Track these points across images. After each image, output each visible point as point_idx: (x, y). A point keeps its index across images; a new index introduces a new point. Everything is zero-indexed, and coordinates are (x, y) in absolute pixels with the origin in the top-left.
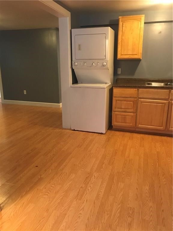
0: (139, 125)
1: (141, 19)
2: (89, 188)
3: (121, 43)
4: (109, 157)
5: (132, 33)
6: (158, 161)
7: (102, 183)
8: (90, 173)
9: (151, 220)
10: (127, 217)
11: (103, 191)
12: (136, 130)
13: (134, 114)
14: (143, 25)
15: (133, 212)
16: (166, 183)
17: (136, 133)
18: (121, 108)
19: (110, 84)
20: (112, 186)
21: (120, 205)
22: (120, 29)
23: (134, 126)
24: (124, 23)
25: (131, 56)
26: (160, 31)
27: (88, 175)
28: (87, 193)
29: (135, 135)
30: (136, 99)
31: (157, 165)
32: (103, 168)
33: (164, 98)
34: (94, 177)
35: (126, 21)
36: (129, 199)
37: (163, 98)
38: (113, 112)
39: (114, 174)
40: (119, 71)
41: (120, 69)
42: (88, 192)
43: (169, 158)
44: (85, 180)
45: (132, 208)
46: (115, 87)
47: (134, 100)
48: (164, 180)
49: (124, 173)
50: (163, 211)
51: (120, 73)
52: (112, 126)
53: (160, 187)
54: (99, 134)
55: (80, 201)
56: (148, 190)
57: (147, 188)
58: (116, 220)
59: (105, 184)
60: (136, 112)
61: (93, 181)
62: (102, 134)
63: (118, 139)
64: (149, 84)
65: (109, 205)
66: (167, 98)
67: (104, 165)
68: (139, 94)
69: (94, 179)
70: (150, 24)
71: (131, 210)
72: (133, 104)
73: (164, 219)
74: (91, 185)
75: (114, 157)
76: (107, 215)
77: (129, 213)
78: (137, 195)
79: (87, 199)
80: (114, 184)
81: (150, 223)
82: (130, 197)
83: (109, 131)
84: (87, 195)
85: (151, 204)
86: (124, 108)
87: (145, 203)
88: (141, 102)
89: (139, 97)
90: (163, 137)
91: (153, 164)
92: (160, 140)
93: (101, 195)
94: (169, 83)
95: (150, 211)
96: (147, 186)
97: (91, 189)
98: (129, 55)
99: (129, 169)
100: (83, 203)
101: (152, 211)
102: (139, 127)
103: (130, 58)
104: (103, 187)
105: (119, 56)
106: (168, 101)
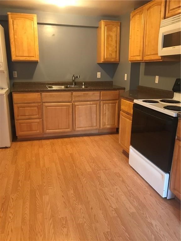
0: (47, 131)
1: (33, 18)
2: (11, 215)
3: (14, 43)
4: (23, 172)
5: (25, 33)
6: (74, 162)
7: (23, 203)
8: (5, 197)
9: (85, 222)
10: (62, 228)
11: (27, 212)
12: (44, 136)
13: (40, 120)
14: (36, 25)
15: (66, 221)
16: (87, 182)
17: (44, 139)
18: (25, 116)
19: (8, 89)
20: (37, 202)
21: (51, 219)
22: (10, 26)
23: (42, 132)
24: (14, 20)
25: (27, 58)
26: (53, 34)
27: (4, 200)
28: (9, 222)
29: (44, 142)
30: (40, 104)
31: (74, 166)
32: (20, 187)
33: (68, 100)
34: (11, 199)
35: (16, 19)
36: (58, 209)
37: (66, 100)
38: (16, 121)
39: (35, 188)
40: (15, 74)
41: (16, 72)
42: (9, 220)
43: (82, 157)
44: (2, 208)
45: (64, 218)
46: (14, 93)
47: (38, 105)
48: (84, 180)
49: (45, 185)
50: (92, 208)
51: (16, 76)
52: (17, 136)
53: (83, 187)
54: (4, 149)
55: (3, 234)
56: (73, 194)
57: (72, 192)
58: (52, 237)
59: (28, 204)
60: (41, 118)
61: (11, 205)
62: (6, 148)
63: (28, 150)
64: (50, 87)
65: (40, 225)
66: (70, 100)
67: (20, 183)
68: (43, 98)
69: (13, 201)
70: (42, 25)
71: (63, 220)
72: (37, 110)
73: (95, 216)
74: (12, 211)
75: (29, 171)
76: (41, 237)
77: (63, 224)
78: (64, 202)
79: (11, 229)
80: (38, 200)
81: (85, 225)
82: (59, 207)
83: (14, 143)
84: (10, 224)
85: (80, 206)
86: (28, 114)
87: (75, 208)
88: (46, 106)
89: (43, 101)
90: (71, 139)
91: (70, 167)
92: (69, 142)
93: (27, 217)
94: (68, 86)
95: (81, 213)
96: (72, 190)
97: (12, 215)
98: (25, 56)
99: (49, 179)
100: (8, 235)
101: (82, 213)
102: (47, 132)
103: (26, 59)
104: (27, 207)
105: (14, 58)
106: (71, 103)
